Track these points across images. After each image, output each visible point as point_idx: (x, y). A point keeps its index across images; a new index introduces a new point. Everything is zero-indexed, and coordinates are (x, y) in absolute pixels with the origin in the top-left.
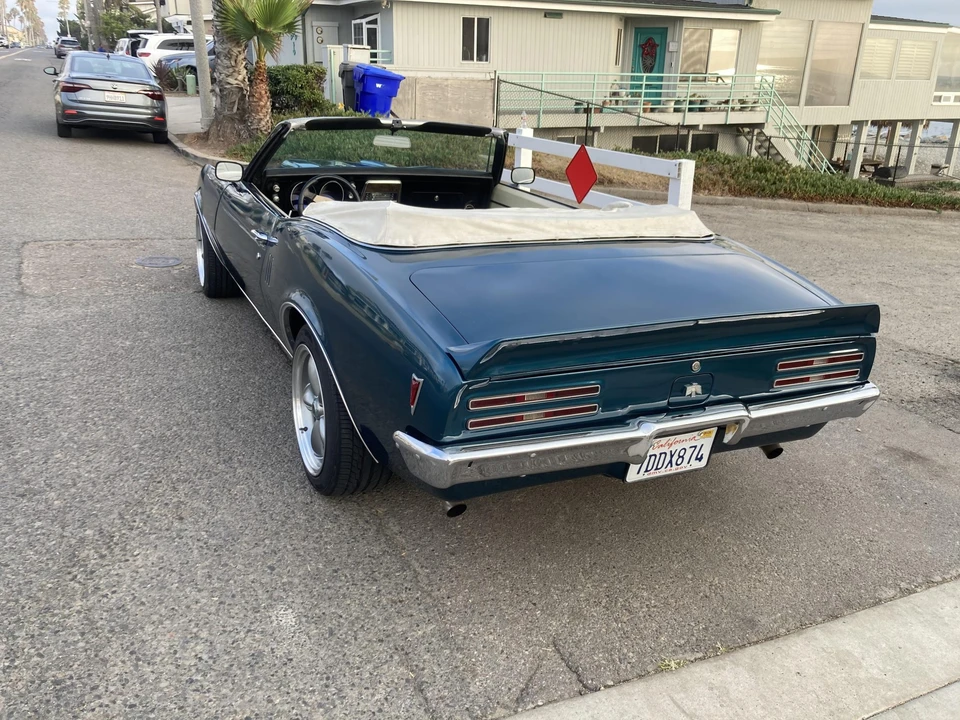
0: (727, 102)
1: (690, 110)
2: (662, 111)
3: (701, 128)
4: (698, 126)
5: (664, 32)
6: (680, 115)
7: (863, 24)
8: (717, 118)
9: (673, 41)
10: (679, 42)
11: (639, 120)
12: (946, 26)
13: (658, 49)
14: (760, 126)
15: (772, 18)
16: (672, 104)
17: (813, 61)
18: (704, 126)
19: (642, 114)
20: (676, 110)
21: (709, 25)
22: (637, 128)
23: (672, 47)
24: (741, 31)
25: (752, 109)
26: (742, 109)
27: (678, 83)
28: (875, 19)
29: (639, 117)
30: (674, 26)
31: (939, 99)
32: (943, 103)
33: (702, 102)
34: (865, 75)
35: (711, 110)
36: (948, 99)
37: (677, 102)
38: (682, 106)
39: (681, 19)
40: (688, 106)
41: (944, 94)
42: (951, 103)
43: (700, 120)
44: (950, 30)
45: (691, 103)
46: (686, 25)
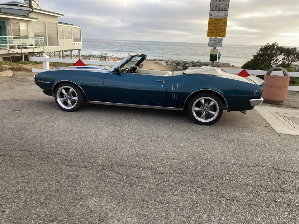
0: (32, 45)
1: (23, 48)
2: (14, 48)
3: (27, 53)
4: (26, 53)
5: (4, 23)
6: (20, 49)
7: (57, 24)
8: (31, 50)
9: (8, 25)
10: (10, 26)
11: (8, 52)
12: (73, 25)
13: (3, 28)
14: (42, 52)
15: (36, 20)
16: (17, 46)
17: (48, 33)
18: (28, 53)
19: (9, 50)
20: (18, 48)
21: (18, 21)
22: (8, 54)
23: (8, 27)
24: (27, 23)
25: (39, 47)
26: (36, 47)
27: (13, 39)
28: (59, 23)
29: (8, 50)
30: (7, 21)
31: (75, 44)
32: (76, 45)
33: (25, 45)
34: (60, 38)
35: (29, 48)
36: (77, 44)
37: (18, 45)
38: (20, 47)
39: (9, 19)
40: (22, 47)
41: (76, 43)
42: (77, 45)
43: (26, 51)
44: (74, 26)
45: (23, 46)
46: (11, 21)
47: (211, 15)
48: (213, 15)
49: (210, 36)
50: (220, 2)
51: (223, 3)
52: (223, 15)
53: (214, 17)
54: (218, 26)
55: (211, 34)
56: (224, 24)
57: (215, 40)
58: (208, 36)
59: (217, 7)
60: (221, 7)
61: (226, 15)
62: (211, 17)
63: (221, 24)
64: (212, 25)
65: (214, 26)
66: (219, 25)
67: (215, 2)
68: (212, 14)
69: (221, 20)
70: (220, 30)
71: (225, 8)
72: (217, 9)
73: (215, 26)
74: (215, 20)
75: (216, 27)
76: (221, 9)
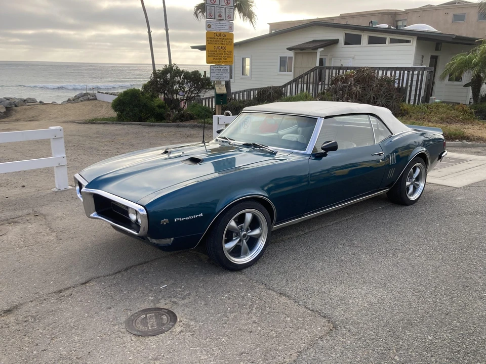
47: (209, 26)
48: (213, 27)
49: (211, 63)
50: (220, 6)
51: (225, 7)
52: (227, 28)
53: (214, 30)
54: (221, 46)
55: (211, 59)
56: (229, 42)
57: (218, 68)
58: (208, 62)
59: (218, 14)
60: (222, 14)
61: (231, 27)
62: (209, 29)
63: (226, 43)
64: (212, 43)
65: (215, 45)
66: (222, 44)
67: (213, 4)
68: (210, 24)
69: (225, 35)
70: (225, 51)
71: (228, 17)
72: (217, 17)
73: (217, 45)
74: (215, 35)
75: (218, 48)
76: (222, 18)
